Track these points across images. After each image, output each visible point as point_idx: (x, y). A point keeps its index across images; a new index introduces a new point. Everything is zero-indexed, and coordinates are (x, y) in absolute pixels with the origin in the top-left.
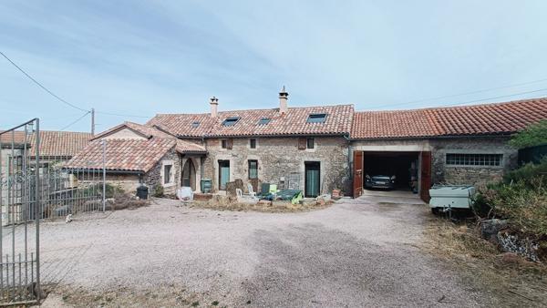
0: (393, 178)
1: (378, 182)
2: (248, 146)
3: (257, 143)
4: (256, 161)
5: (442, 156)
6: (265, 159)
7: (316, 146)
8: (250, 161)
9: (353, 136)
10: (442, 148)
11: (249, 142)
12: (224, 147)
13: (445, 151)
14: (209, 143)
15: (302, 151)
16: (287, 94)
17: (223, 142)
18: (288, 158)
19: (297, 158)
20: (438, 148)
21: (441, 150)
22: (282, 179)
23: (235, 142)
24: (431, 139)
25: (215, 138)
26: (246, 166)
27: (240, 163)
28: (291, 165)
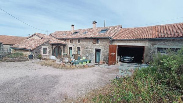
0: (133, 58)
1: (125, 59)
2: (77, 42)
3: (80, 41)
4: (80, 48)
5: (155, 49)
6: (82, 47)
7: (99, 43)
8: (78, 48)
9: (113, 38)
10: (155, 45)
11: (78, 40)
12: (71, 42)
13: (157, 46)
14: (67, 41)
15: (94, 45)
16: (96, 22)
17: (71, 40)
18: (90, 47)
19: (93, 47)
20: (153, 45)
21: (155, 46)
22: (87, 55)
23: (74, 40)
24: (150, 40)
25: (68, 39)
26: (77, 49)
27: (75, 48)
28: (90, 50)
